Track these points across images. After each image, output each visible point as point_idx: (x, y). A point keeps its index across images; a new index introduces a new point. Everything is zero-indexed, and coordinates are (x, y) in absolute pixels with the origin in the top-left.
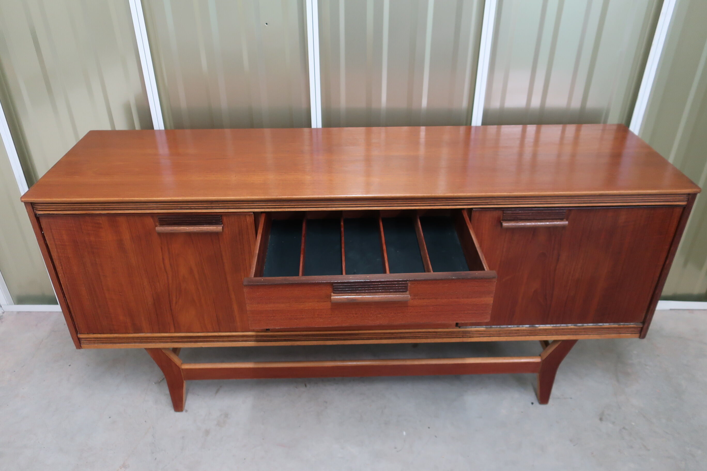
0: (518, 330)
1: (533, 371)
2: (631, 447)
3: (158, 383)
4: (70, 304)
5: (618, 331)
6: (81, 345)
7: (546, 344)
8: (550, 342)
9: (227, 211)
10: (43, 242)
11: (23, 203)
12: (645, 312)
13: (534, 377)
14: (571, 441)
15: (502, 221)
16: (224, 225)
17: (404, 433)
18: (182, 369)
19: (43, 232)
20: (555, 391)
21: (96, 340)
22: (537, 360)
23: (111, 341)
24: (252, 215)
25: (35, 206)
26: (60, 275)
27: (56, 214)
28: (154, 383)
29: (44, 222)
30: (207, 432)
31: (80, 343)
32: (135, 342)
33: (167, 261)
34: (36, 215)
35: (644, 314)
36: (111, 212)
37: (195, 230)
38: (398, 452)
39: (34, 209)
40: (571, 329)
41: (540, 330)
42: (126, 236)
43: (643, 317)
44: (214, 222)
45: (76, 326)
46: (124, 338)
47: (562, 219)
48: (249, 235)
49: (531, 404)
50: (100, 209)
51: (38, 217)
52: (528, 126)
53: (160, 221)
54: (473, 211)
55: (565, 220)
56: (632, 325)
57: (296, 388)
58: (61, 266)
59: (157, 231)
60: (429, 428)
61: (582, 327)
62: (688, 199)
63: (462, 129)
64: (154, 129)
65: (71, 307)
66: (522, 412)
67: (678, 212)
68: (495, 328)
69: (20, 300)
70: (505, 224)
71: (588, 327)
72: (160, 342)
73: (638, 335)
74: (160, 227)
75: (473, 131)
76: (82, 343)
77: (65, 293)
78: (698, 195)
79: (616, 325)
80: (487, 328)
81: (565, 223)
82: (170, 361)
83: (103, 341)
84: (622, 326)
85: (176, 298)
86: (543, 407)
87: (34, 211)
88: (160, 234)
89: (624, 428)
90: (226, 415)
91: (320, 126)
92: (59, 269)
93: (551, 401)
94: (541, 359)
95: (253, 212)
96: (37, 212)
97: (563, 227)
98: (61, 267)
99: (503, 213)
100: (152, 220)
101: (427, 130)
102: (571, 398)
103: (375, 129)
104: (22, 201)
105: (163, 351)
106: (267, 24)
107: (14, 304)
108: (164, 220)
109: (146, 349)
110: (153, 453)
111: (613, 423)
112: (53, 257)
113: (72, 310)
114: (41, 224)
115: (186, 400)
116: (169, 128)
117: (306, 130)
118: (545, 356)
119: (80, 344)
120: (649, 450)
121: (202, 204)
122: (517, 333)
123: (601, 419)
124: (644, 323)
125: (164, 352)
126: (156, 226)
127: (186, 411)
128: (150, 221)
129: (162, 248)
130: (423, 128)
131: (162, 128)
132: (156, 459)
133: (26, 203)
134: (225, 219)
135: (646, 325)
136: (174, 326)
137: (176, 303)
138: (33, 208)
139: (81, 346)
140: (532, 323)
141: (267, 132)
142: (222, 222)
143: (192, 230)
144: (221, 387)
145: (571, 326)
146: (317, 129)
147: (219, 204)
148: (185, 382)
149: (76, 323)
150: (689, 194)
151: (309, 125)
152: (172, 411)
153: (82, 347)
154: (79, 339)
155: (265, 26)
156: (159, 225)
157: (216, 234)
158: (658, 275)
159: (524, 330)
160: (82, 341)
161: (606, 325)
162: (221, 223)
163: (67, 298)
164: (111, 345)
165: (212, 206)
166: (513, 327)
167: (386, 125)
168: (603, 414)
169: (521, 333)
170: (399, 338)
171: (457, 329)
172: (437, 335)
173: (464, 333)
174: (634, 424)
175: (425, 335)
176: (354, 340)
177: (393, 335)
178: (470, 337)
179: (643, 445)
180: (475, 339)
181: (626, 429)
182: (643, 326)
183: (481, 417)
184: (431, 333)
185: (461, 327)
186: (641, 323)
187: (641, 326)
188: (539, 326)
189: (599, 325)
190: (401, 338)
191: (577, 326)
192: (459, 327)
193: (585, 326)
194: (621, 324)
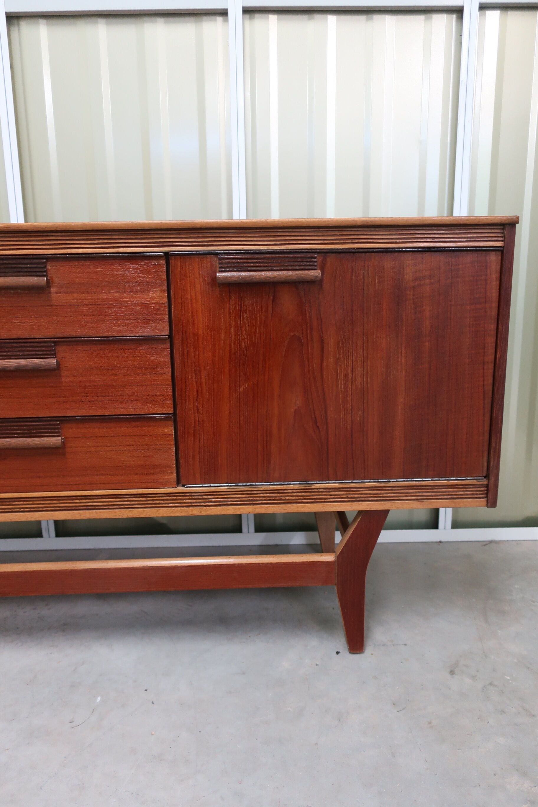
0: (283, 491)
2: (503, 712)
5: (450, 492)
12: (486, 454)
14: (395, 704)
17: (99, 699)
22: (328, 557)
35: (485, 458)
38: (73, 727)
41: (318, 490)
43: (486, 464)
49: (336, 653)
54: (170, 257)
56: (470, 480)
60: (146, 690)
61: (389, 485)
62: (506, 235)
66: (318, 665)
67: (494, 261)
68: (244, 487)
70: (221, 275)
71: (397, 484)
73: (484, 500)
79: (442, 481)
80: (231, 486)
84: (453, 481)
86: (357, 658)
89: (491, 684)
93: (369, 649)
94: (335, 556)
97: (315, 280)
99: (219, 259)
102: (405, 645)
111: (474, 677)
118: (341, 548)
120: (534, 715)
123: (452, 673)
124: (487, 477)
135: (492, 479)
140: (305, 480)
145: (368, 482)
150: (503, 222)
161: (428, 481)
168: (456, 664)
169: (288, 498)
170: (85, 508)
171: (180, 489)
172: (149, 502)
173: (194, 497)
174: (509, 678)
175: (129, 503)
176: (9, 514)
177: (74, 501)
178: (205, 506)
179: (524, 709)
180: (212, 509)
181: (496, 686)
182: (489, 482)
183: (244, 673)
184: (137, 499)
185: (186, 486)
186: (485, 477)
187: (486, 483)
188: (317, 483)
189: (415, 481)
190: (88, 508)
191: (379, 482)
192: (183, 486)
193: (392, 483)
194: (452, 478)
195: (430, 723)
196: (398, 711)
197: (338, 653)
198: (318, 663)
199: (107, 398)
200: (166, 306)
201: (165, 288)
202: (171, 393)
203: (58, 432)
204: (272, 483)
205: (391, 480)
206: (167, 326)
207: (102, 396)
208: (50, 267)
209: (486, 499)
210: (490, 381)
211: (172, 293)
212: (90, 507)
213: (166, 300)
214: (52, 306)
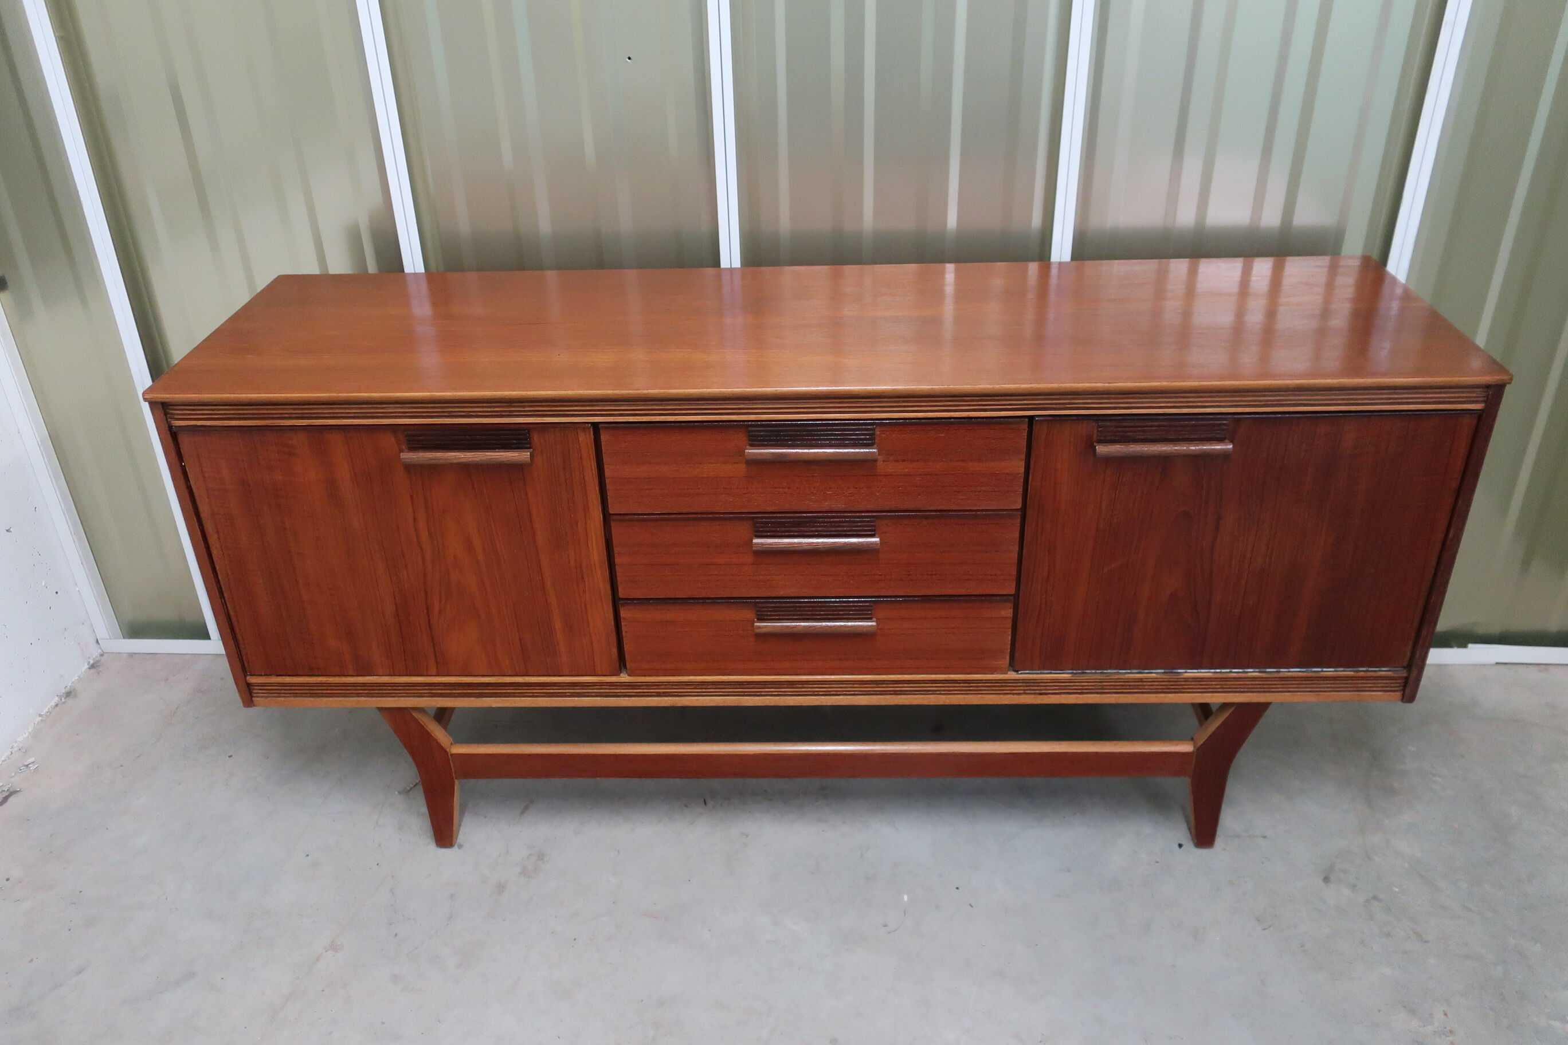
0: (1141, 680)
1: (1178, 773)
2: (1389, 935)
3: (406, 792)
4: (232, 613)
5: (1355, 685)
6: (253, 699)
7: (1204, 711)
8: (1214, 709)
9: (539, 420)
10: (182, 482)
11: (147, 403)
12: (1411, 643)
13: (1181, 786)
14: (1258, 920)
15: (1095, 444)
16: (534, 450)
17: (906, 898)
18: (452, 755)
19: (183, 464)
20: (1229, 820)
21: (282, 690)
22: (1186, 748)
23: (311, 692)
24: (589, 428)
25: (170, 409)
26: (214, 553)
27: (210, 426)
28: (397, 793)
29: (185, 441)
30: (501, 888)
31: (251, 693)
32: (358, 695)
33: (422, 525)
34: (170, 427)
35: (1410, 648)
36: (313, 423)
37: (478, 459)
38: (889, 933)
39: (168, 416)
40: (1254, 679)
41: (1187, 679)
42: (344, 472)
43: (1408, 654)
44: (514, 444)
45: (244, 658)
46: (337, 685)
47: (1220, 440)
48: (583, 471)
49: (1177, 847)
50: (294, 416)
51: (175, 432)
52: (1172, 260)
53: (408, 440)
54: (1034, 422)
55: (1227, 441)
56: (1384, 672)
57: (686, 806)
58: (218, 533)
59: (403, 460)
60: (957, 888)
61: (1276, 675)
62: (1487, 397)
63: (1033, 268)
64: (403, 271)
65: (234, 619)
66: (1157, 862)
67: (1467, 425)
68: (1092, 675)
69: (136, 630)
70: (1101, 449)
71: (1290, 674)
72: (409, 695)
73: (1399, 694)
74: (408, 452)
75: (1054, 271)
76: (255, 695)
77: (224, 590)
78: (1508, 387)
79: (1349, 673)
80: (1076, 673)
81: (1231, 446)
82: (427, 736)
83: (295, 692)
84: (1362, 674)
85: (440, 601)
86: (1204, 852)
87: (167, 419)
88: (409, 467)
89: (1375, 898)
90: (541, 857)
91: (737, 263)
92: (213, 541)
93: (1219, 841)
94: (1194, 747)
95: (593, 424)
96: (172, 422)
97: (1224, 456)
98: (216, 536)
99: (1099, 426)
100: (393, 440)
101: (957, 272)
102: (1265, 837)
103: (849, 270)
104: (145, 400)
105: (413, 714)
106: (629, 58)
107: (122, 637)
108: (416, 438)
109: (380, 709)
110: (391, 924)
111: (1353, 887)
112: (203, 515)
113: (235, 624)
114: (181, 446)
115: (460, 825)
116: (433, 270)
117: (710, 271)
118: (1202, 738)
119: (252, 697)
120: (1427, 942)
121: (491, 407)
122: (1139, 687)
123: (1326, 880)
124: (1409, 667)
125: (416, 716)
126: (402, 451)
127: (460, 846)
128: (388, 442)
129: (411, 497)
130: (950, 267)
131: (421, 269)
132: (396, 935)
133: (153, 404)
134: (536, 438)
135: (1414, 673)
136: (437, 663)
137: (440, 611)
138: (166, 414)
139: (252, 701)
140: (1170, 666)
141: (631, 275)
142: (530, 443)
143: (471, 459)
144: (532, 801)
145: (1251, 672)
146: (731, 270)
147: (524, 407)
148: (456, 782)
149: (243, 652)
150: (1488, 387)
151: (716, 262)
152: (432, 846)
153: (255, 703)
154: (249, 685)
155: (627, 62)
156: (407, 450)
157: (518, 468)
158: (1433, 562)
159: (1153, 680)
160: (255, 691)
161: (1329, 671)
162: (529, 446)
163: (226, 600)
164: (312, 699)
165: (510, 411)
166: (1134, 675)
167: (874, 263)
168: (1331, 868)
169: (1147, 687)
170: (892, 693)
171: (1012, 675)
172: (972, 688)
173: (1028, 684)
174: (1397, 890)
175: (947, 689)
176: (800, 697)
177: (880, 686)
178: (1041, 694)
179: (1415, 933)
180: (1050, 697)
181: (1380, 900)
182: (1409, 675)
183: (1069, 871)
184: (958, 685)
185: (1020, 672)
186: (1404, 667)
187: (1405, 675)
188: (1186, 672)
189: (1314, 672)
190: (896, 693)
191: (1265, 672)
192: (1017, 671)
193: (1282, 673)
194: (1361, 669)
195: (1302, 946)
196: (1264, 929)
197: (1180, 846)
198: (1158, 860)
199: (934, 577)
200: (1021, 477)
201: (1023, 456)
202: (1015, 573)
203: (871, 614)
204: (1129, 671)
205: (1282, 670)
206: (1020, 499)
207: (928, 575)
208: (880, 432)
209: (1402, 693)
210: (1434, 563)
211: (1032, 463)
212: (898, 693)
213: (1022, 470)
214: (876, 475)
